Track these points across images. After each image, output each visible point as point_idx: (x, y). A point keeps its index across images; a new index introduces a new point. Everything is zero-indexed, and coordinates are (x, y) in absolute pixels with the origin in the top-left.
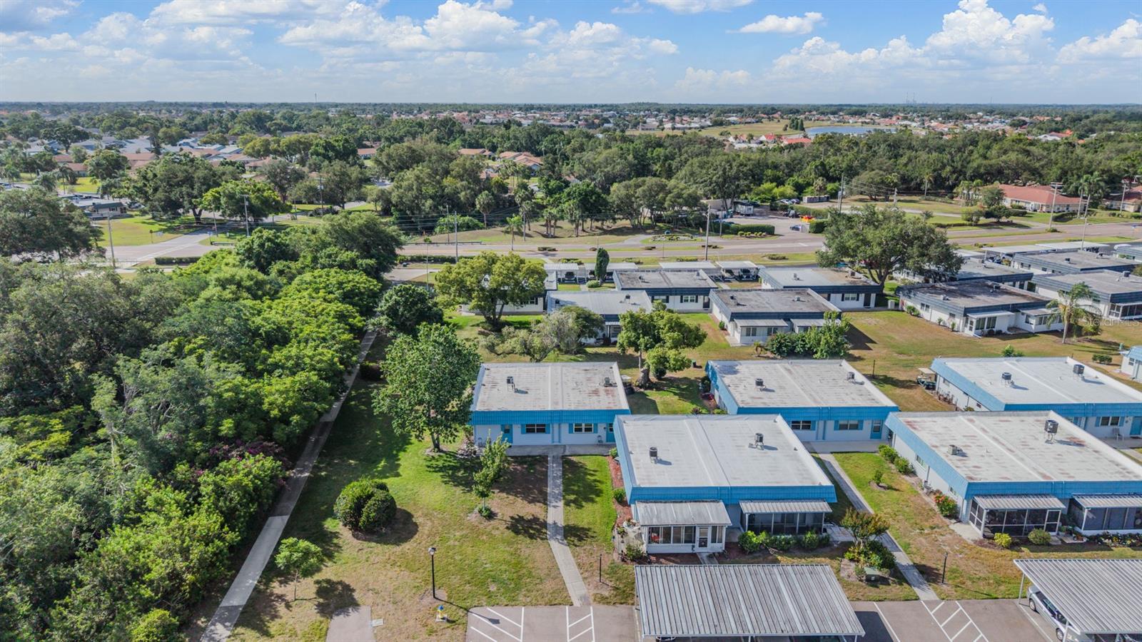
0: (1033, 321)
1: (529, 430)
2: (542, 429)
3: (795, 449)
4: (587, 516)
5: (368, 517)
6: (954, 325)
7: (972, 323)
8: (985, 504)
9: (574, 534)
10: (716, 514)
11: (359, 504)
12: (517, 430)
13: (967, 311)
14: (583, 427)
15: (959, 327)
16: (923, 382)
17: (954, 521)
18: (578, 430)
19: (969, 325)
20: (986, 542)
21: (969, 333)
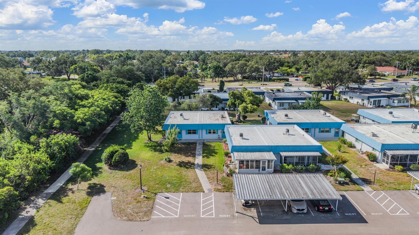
0: (396, 102)
1: (189, 132)
2: (194, 132)
3: (303, 135)
4: (211, 161)
5: (115, 159)
6: (363, 104)
7: (371, 102)
9: (205, 167)
10: (269, 156)
11: (112, 154)
12: (184, 132)
13: (369, 98)
14: (212, 131)
15: (366, 104)
16: (354, 120)
17: (375, 163)
18: (210, 133)
19: (370, 103)
20: (391, 169)
21: (370, 106)
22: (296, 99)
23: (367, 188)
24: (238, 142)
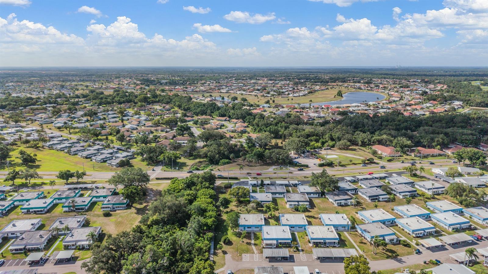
0: (349, 203)
1: (248, 228)
2: (250, 228)
3: (288, 231)
4: (257, 242)
5: (226, 242)
6: (334, 203)
7: (336, 203)
8: (313, 241)
9: (255, 245)
10: (275, 242)
11: (225, 240)
12: (246, 228)
13: (335, 201)
17: (309, 243)
18: (256, 228)
20: (312, 246)
21: (336, 205)
22: (298, 202)
23: (301, 253)
24: (266, 236)
